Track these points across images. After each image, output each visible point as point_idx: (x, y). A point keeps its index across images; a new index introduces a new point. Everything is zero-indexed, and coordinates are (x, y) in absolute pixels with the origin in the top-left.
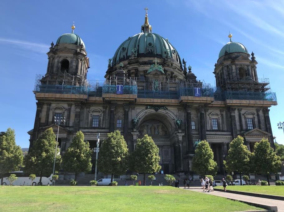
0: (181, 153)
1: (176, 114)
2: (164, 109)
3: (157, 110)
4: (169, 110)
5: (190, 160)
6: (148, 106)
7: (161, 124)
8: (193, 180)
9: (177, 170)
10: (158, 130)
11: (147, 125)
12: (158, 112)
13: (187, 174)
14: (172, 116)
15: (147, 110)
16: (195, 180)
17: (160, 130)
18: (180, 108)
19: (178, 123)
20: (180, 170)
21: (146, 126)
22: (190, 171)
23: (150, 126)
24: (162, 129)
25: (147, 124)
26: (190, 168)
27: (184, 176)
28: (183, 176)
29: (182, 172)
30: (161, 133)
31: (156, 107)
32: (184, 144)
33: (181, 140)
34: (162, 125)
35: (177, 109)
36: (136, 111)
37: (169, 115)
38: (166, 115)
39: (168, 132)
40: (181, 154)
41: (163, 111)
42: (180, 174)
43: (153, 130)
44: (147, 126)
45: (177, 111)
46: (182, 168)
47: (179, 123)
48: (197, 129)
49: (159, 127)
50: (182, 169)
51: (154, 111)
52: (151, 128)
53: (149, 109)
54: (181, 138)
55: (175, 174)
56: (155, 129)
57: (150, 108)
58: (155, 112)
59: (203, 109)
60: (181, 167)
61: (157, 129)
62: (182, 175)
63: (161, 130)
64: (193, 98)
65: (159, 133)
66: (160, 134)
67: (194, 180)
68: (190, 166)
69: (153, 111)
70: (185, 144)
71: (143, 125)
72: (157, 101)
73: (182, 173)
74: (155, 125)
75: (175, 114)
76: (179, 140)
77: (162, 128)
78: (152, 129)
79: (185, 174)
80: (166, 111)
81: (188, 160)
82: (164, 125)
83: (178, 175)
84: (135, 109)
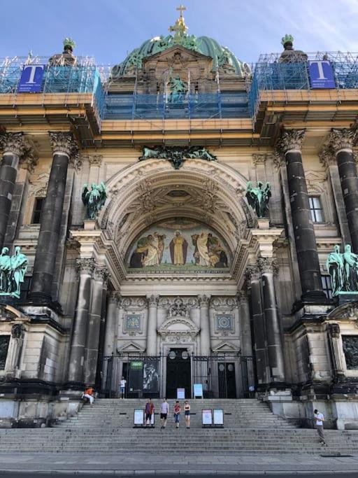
0: (273, 305)
1: (249, 174)
2: (205, 158)
3: (177, 163)
4: (223, 163)
5: (310, 331)
6: (146, 150)
7: (207, 232)
8: (335, 427)
9: (260, 382)
10: (197, 250)
11: (158, 236)
12: (181, 169)
13: (303, 398)
14: (234, 180)
15: (143, 163)
16: (347, 427)
17: (203, 249)
18: (263, 151)
19: (256, 197)
20: (272, 376)
21: (156, 239)
22: (318, 382)
23: (170, 237)
24: (208, 245)
25: (161, 234)
26: (316, 367)
27: (291, 405)
28: (286, 406)
29: (280, 386)
30: (206, 257)
31: (176, 151)
32: (281, 273)
33: (271, 255)
34: (210, 235)
35: (250, 158)
36: (106, 170)
37: (223, 176)
38: (212, 177)
39: (228, 256)
40: (274, 310)
41: (199, 166)
42: (273, 396)
43: (178, 249)
44: (161, 238)
45: (253, 165)
46: (279, 371)
47: (259, 197)
48: (332, 219)
49: (200, 241)
50: (282, 375)
51: (167, 168)
52: (172, 246)
53: (151, 161)
54: (267, 250)
55: (253, 397)
56: (185, 246)
57: (152, 157)
58: (173, 170)
59: (346, 140)
60: (275, 366)
61: (194, 247)
62: (281, 402)
63: (206, 249)
64: (304, 95)
65: (198, 260)
66: (202, 263)
67: (340, 424)
68: (314, 359)
69: (165, 166)
70: (285, 276)
71: (145, 235)
72: (177, 127)
73: (280, 393)
74: (188, 236)
75: (245, 174)
76: (260, 257)
77: (210, 241)
78: (176, 248)
79: (296, 395)
80: (212, 163)
81: (305, 332)
82: (214, 235)
83: (262, 402)
84: (103, 163)
